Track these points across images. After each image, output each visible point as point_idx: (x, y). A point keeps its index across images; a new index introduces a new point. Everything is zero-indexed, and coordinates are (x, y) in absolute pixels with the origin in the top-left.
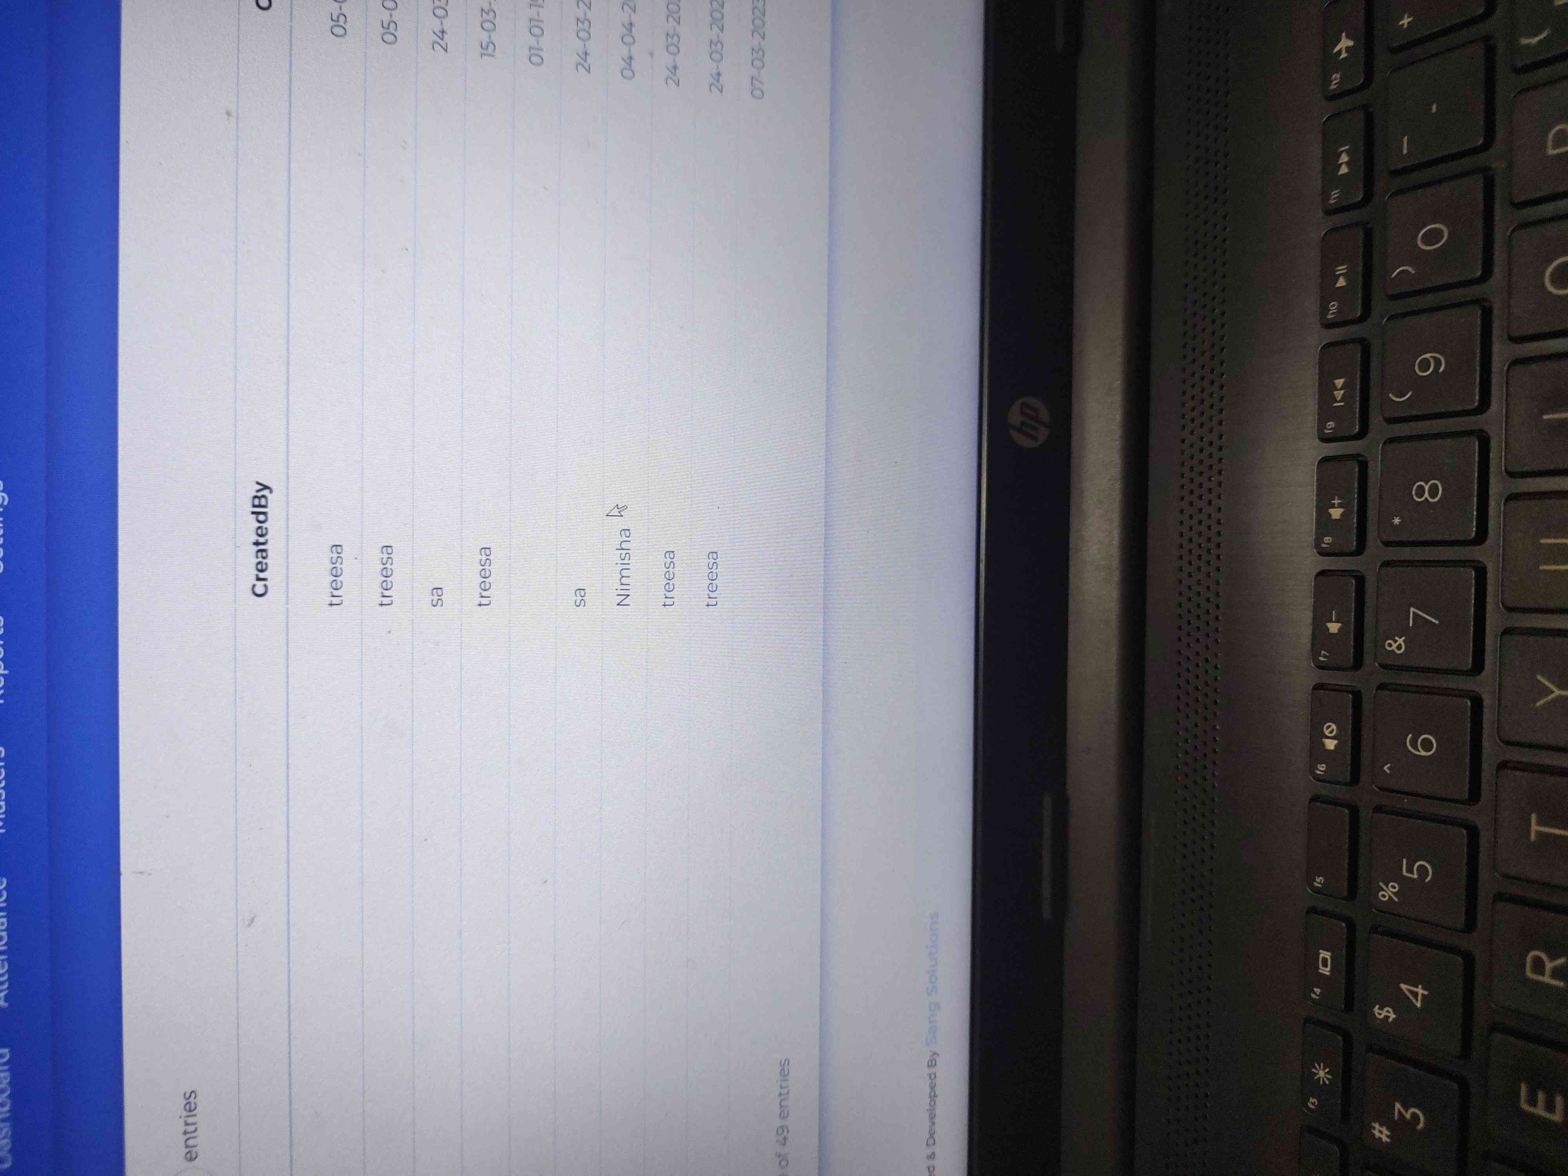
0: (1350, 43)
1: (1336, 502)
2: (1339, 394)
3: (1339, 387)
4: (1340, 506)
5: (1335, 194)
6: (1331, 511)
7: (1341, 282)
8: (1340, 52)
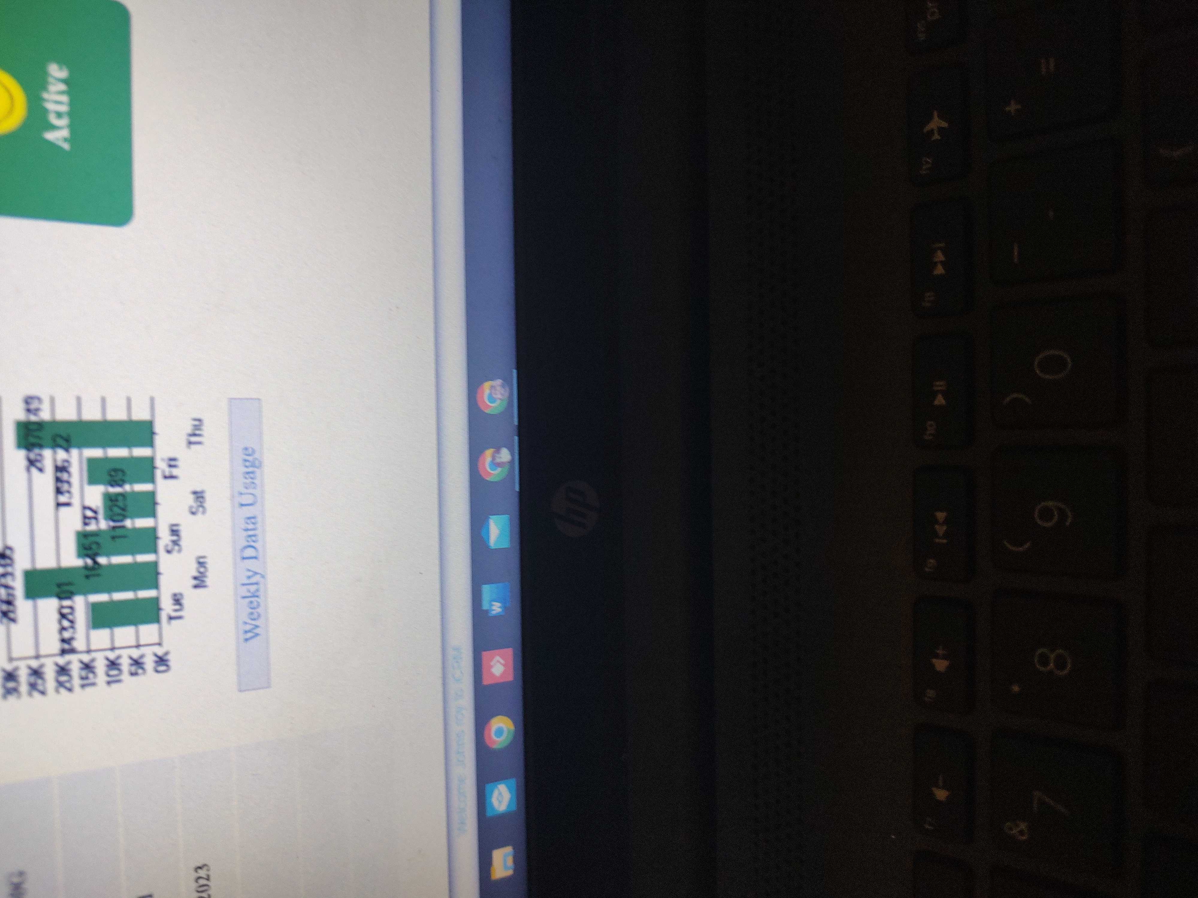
0: (944, 124)
1: (940, 652)
2: (941, 530)
3: (941, 521)
4: (945, 658)
5: (929, 297)
6: (934, 661)
7: (940, 400)
8: (932, 132)
